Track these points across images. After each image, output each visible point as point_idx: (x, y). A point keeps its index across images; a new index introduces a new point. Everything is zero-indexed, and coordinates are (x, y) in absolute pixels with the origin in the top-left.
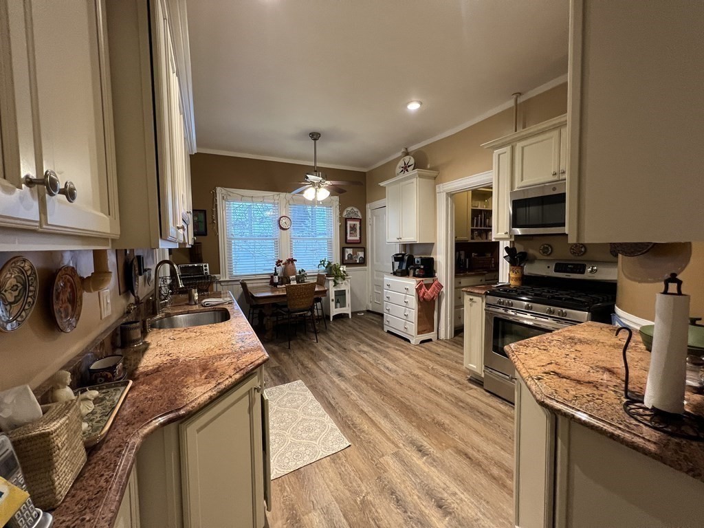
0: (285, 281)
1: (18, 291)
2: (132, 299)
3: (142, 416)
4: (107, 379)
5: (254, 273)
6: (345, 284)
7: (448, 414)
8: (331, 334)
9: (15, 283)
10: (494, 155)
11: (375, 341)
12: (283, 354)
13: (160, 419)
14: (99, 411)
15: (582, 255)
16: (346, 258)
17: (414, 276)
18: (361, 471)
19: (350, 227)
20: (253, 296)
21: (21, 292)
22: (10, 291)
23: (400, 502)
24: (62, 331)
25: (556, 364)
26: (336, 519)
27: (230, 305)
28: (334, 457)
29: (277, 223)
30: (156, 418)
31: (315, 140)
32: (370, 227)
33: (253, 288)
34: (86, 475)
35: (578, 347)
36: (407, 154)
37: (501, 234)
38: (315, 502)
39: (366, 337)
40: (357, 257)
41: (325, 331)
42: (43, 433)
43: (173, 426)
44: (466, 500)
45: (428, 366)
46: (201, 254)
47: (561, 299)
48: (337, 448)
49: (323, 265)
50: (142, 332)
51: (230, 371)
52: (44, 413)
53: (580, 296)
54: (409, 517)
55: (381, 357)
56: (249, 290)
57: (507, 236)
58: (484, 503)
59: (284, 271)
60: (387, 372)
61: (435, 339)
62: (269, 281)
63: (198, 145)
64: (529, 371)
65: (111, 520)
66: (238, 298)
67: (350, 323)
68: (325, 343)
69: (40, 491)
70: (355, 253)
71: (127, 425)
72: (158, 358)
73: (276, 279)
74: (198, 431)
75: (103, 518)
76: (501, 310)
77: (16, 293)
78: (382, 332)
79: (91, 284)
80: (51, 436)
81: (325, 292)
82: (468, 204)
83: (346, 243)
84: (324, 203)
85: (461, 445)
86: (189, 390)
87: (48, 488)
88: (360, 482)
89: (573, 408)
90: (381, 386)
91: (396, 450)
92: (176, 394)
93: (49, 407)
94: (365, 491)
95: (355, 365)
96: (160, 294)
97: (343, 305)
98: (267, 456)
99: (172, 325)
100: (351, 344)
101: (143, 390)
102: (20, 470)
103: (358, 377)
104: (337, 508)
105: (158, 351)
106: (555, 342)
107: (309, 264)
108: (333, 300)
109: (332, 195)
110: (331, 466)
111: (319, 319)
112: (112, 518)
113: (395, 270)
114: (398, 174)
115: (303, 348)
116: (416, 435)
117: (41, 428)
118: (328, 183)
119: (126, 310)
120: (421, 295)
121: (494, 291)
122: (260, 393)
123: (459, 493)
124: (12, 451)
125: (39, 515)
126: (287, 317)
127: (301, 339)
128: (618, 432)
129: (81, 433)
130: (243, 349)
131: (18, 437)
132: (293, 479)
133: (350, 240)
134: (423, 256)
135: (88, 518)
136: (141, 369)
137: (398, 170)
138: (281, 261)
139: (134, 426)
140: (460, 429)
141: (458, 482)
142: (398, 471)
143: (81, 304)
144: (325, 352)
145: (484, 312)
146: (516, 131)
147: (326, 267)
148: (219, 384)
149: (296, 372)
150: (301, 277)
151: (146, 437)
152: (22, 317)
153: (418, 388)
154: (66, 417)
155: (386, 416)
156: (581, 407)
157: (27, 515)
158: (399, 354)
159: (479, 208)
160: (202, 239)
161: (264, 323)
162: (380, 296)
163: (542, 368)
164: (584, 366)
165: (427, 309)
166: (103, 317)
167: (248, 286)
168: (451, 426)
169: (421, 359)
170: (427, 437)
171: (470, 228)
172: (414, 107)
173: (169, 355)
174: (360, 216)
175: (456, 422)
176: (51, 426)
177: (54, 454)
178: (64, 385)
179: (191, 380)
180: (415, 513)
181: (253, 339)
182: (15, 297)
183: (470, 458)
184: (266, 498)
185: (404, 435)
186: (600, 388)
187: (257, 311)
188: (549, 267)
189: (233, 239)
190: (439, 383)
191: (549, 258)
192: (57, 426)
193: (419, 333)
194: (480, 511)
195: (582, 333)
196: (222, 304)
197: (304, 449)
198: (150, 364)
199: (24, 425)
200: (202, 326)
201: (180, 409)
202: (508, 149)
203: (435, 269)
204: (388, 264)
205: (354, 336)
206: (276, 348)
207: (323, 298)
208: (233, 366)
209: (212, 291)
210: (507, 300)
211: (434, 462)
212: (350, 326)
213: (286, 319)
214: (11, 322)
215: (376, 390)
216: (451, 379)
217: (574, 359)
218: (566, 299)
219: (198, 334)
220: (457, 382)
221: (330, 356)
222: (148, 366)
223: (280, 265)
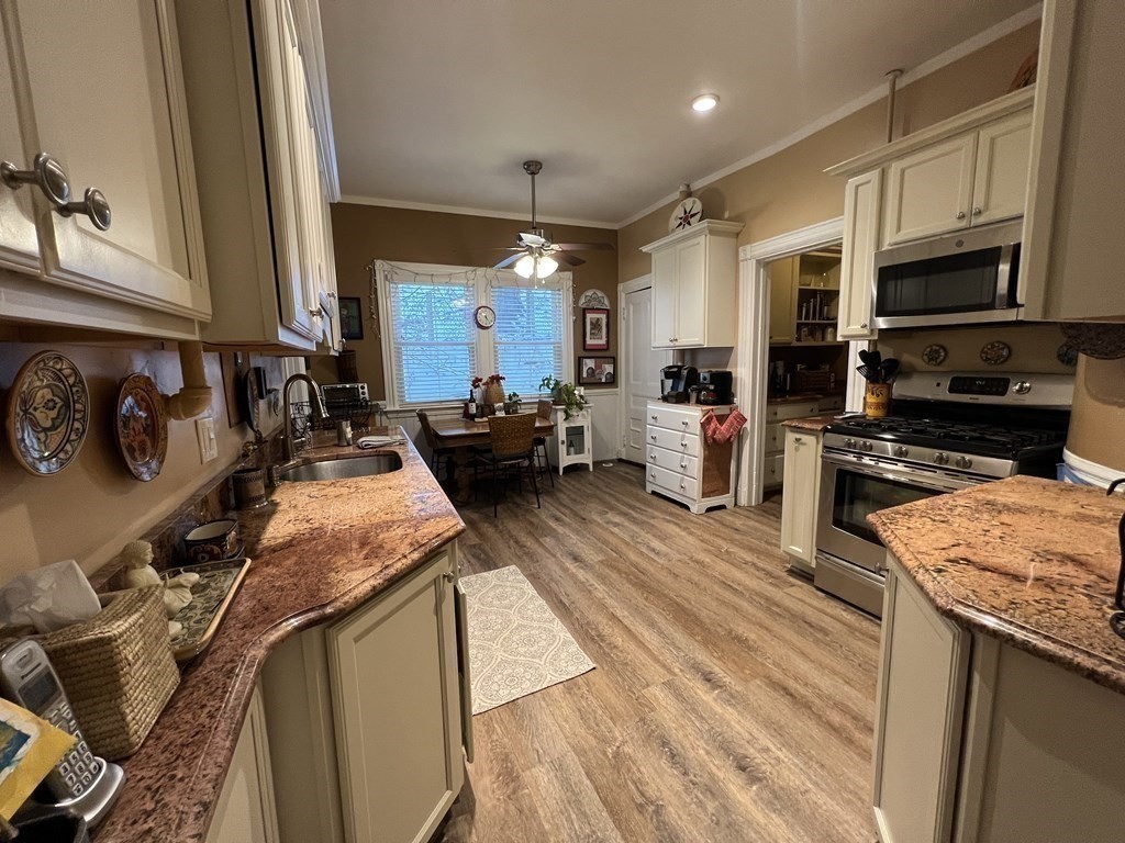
0: (487, 410)
1: (56, 410)
2: (251, 436)
3: (266, 614)
4: (214, 557)
5: (438, 399)
6: (583, 416)
7: (754, 624)
8: (561, 495)
9: (50, 397)
10: (847, 187)
11: (632, 507)
12: (486, 525)
13: (293, 620)
14: (199, 605)
15: (1003, 362)
16: (585, 375)
17: (699, 402)
18: (614, 708)
19: (591, 323)
20: (437, 435)
21: (63, 411)
22: (44, 410)
23: (677, 758)
24: (136, 478)
25: (969, 545)
26: (573, 779)
27: (402, 447)
28: (570, 685)
29: (472, 318)
30: (287, 619)
31: (533, 174)
32: (623, 322)
33: (437, 422)
34: (180, 704)
35: (1005, 518)
36: (689, 194)
37: (855, 328)
38: (541, 751)
39: (618, 500)
40: (602, 373)
41: (551, 491)
42: (102, 639)
43: (315, 631)
44: (786, 760)
45: (719, 548)
46: (355, 368)
47: (962, 438)
48: (573, 671)
49: (548, 385)
50: (266, 487)
51: (404, 548)
52: (103, 607)
53: (996, 434)
54: (691, 781)
55: (643, 533)
56: (432, 425)
57: (866, 332)
58: (816, 766)
59: (486, 396)
60: (652, 555)
61: (730, 505)
62: (461, 411)
63: (343, 190)
64: (919, 556)
65: (216, 780)
66: (414, 437)
67: (591, 478)
68: (552, 509)
69: (104, 728)
70: (598, 366)
71: (242, 629)
72: (290, 525)
73: (473, 409)
74: (356, 640)
75: (204, 776)
76: (851, 458)
77: (53, 414)
78: (642, 493)
79: (180, 404)
80: (114, 644)
81: (550, 430)
82: (794, 281)
83: (585, 349)
84: (549, 284)
85: (777, 675)
86: (340, 576)
87: (116, 725)
88: (611, 724)
89: (1011, 623)
90: (643, 577)
91: (669, 677)
92: (319, 581)
93: (113, 598)
94: (621, 738)
95: (599, 544)
96: (294, 430)
97: (580, 450)
98: (466, 680)
99: (313, 476)
100: (594, 512)
101: (269, 575)
102: (63, 696)
103: (606, 563)
104: (575, 764)
105: (292, 515)
106: (960, 509)
107: (525, 384)
108: (563, 442)
109: (560, 269)
110: (565, 698)
111: (542, 472)
112: (218, 776)
113: (666, 393)
114: (673, 231)
115: (517, 516)
116: (703, 656)
117: (97, 631)
118: (556, 247)
119: (241, 452)
120: (710, 433)
121: (838, 425)
122: (451, 585)
123: (774, 749)
124: (47, 667)
125: (100, 768)
126: (491, 467)
127: (514, 503)
128: (1105, 669)
129: (168, 639)
130: (423, 514)
131: (60, 644)
132: (505, 716)
133: (590, 345)
134: (713, 370)
135: (180, 776)
136: (265, 541)
137: (673, 222)
138: (481, 380)
139: (253, 630)
140: (774, 650)
141: (773, 731)
142: (673, 710)
143: (166, 438)
144: (553, 524)
145: (820, 461)
146: (890, 141)
147: (552, 389)
148: (387, 567)
149: (506, 553)
150: (512, 404)
151: (273, 647)
152: (66, 453)
153: (704, 582)
154: (139, 614)
155: (652, 624)
156: (1026, 622)
157: (80, 768)
158: (672, 529)
159: (812, 287)
160: (355, 345)
161: (456, 477)
162: (639, 437)
163: (943, 552)
164: (1021, 550)
165: (719, 456)
166: (205, 461)
167: (430, 419)
168: (759, 643)
169: (706, 536)
170: (719, 658)
171: (795, 321)
172: (704, 105)
173: (308, 521)
174: (607, 304)
175: (768, 637)
176: (114, 627)
177: (121, 672)
178: (143, 563)
179: (341, 561)
180: (701, 776)
181: (439, 499)
182: (53, 419)
183: (791, 695)
184: (465, 742)
185: (682, 654)
186: (1059, 589)
187: (444, 459)
188: (938, 385)
189: (404, 344)
190: (739, 575)
191: (940, 369)
192: (123, 628)
193: (705, 495)
194: (810, 779)
195: (1009, 494)
196: (390, 444)
197: (523, 671)
198: (279, 535)
199: (69, 624)
200: (359, 479)
201: (325, 605)
202: (874, 175)
203: (733, 390)
204: (654, 382)
205: (598, 498)
206: (475, 516)
207: (548, 438)
208: (408, 540)
209: (375, 425)
210: (861, 441)
211: (732, 698)
212: (591, 484)
213: (490, 471)
214: (48, 459)
215: (634, 585)
216: (758, 569)
217: (1001, 538)
218: (972, 438)
219: (352, 490)
220: (769, 574)
221: (560, 530)
222: (275, 538)
223: (478, 386)
